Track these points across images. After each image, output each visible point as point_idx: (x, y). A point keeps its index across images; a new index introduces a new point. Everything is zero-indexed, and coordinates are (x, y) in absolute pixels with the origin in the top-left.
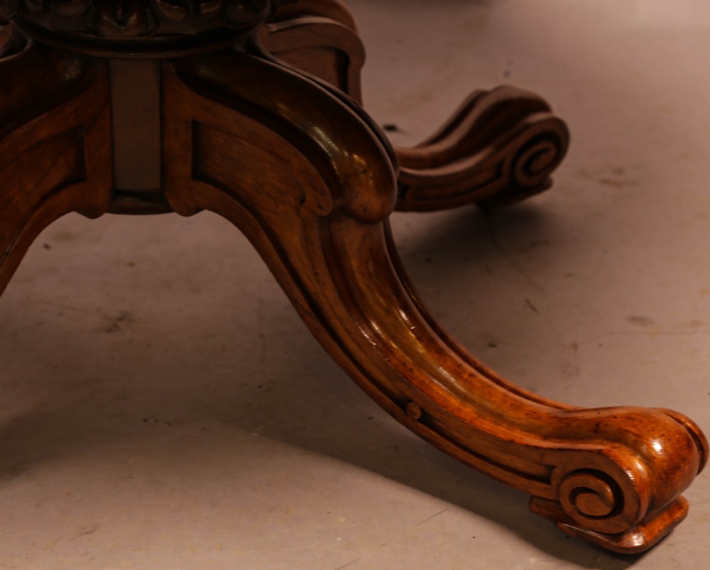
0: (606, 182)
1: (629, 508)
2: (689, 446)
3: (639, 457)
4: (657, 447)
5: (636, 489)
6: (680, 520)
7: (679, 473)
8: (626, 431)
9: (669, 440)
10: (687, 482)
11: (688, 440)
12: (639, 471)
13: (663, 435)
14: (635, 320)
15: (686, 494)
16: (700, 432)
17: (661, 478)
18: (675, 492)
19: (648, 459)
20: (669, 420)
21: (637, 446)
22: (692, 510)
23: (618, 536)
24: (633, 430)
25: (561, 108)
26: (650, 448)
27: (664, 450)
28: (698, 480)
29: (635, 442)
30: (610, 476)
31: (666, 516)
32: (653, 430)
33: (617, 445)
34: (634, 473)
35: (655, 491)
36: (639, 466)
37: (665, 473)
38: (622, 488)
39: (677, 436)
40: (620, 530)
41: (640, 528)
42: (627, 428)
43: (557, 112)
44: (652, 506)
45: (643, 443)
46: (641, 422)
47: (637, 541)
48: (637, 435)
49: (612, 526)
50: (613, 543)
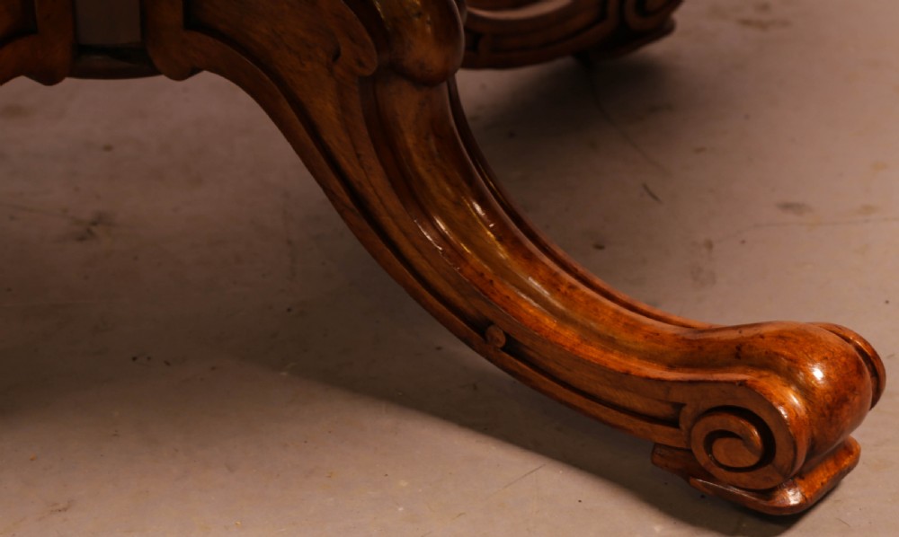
0: (746, 23)
1: (782, 456)
2: (860, 372)
3: (793, 388)
4: (818, 374)
5: (791, 431)
6: (849, 469)
7: (846, 407)
8: (777, 354)
9: (834, 364)
10: (858, 419)
11: (859, 364)
12: (794, 406)
13: (826, 358)
14: (787, 207)
15: (856, 435)
16: (874, 353)
17: (824, 415)
18: (842, 432)
19: (806, 391)
20: (832, 339)
21: (791, 374)
22: (864, 455)
23: (769, 493)
24: (786, 353)
26: (809, 376)
27: (827, 378)
28: (871, 416)
29: (789, 369)
30: (757, 414)
31: (831, 464)
32: (812, 351)
33: (765, 373)
34: (788, 411)
35: (815, 433)
36: (795, 400)
37: (829, 407)
38: (773, 429)
39: (843, 359)
40: (770, 485)
41: (797, 480)
42: (779, 351)
44: (813, 450)
45: (799, 370)
46: (797, 342)
47: (793, 498)
48: (791, 360)
49: (760, 480)
50: (763, 502)
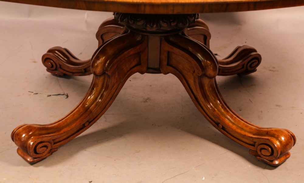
0: (270, 70)
1: (275, 154)
2: (291, 139)
3: (278, 141)
4: (283, 138)
5: (277, 149)
6: (288, 158)
7: (288, 146)
8: (275, 134)
9: (286, 137)
10: (290, 148)
11: (291, 137)
12: (278, 144)
13: (285, 136)
14: (277, 106)
15: (290, 151)
16: (294, 135)
17: (284, 147)
18: (287, 150)
19: (281, 142)
20: (286, 132)
21: (277, 138)
22: (291, 155)
23: (272, 161)
24: (277, 134)
25: (259, 52)
26: (281, 139)
27: (285, 140)
28: (293, 148)
29: (277, 137)
30: (270, 145)
31: (284, 156)
32: (282, 134)
33: (272, 137)
34: (277, 145)
35: (282, 150)
36: (278, 143)
37: (285, 145)
38: (274, 149)
39: (288, 136)
40: (272, 160)
41: (278, 159)
42: (275, 133)
43: (258, 52)
44: (281, 154)
45: (279, 138)
46: (279, 132)
47: (277, 162)
48: (278, 135)
49: (270, 158)
50: (271, 163)
